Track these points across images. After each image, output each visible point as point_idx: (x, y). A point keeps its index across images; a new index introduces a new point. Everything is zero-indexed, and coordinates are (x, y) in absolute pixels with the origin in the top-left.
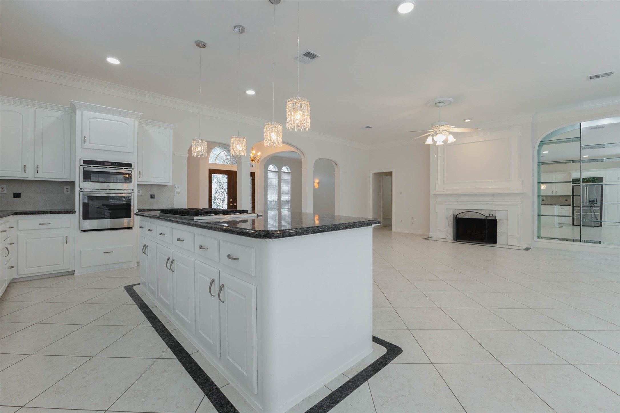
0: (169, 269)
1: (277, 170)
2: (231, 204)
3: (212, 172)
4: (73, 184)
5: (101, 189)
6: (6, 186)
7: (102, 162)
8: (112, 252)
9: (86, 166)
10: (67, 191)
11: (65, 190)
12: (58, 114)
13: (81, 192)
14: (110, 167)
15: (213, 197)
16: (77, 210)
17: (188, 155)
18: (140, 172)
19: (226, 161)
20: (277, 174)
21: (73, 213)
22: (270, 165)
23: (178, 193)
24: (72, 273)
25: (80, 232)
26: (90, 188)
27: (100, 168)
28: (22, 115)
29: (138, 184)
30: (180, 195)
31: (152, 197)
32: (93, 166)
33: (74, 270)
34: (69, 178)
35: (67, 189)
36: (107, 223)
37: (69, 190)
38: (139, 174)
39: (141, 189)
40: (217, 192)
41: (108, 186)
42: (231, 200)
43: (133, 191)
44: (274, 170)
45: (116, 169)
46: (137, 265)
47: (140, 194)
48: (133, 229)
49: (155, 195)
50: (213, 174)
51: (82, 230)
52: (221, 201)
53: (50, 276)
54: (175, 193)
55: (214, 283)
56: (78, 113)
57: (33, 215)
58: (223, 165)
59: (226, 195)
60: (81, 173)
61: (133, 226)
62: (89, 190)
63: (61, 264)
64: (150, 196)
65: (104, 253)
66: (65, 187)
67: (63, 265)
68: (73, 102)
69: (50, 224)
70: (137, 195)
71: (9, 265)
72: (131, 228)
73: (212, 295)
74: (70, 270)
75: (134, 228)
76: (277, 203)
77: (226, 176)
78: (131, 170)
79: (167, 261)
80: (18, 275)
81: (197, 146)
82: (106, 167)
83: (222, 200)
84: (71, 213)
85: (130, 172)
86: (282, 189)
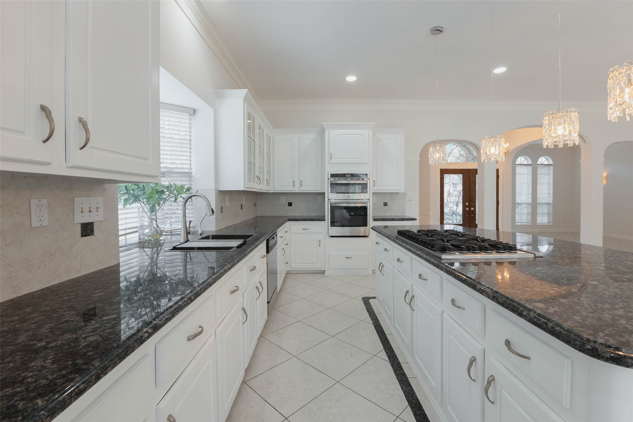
0: (408, 304)
1: (530, 162)
2: (467, 209)
3: (444, 172)
4: (324, 194)
5: (343, 200)
6: (284, 197)
7: (344, 175)
8: (352, 258)
9: (332, 179)
10: (320, 200)
11: (319, 199)
12: (313, 136)
13: (329, 203)
14: (350, 179)
15: (445, 201)
16: (326, 218)
17: (420, 158)
18: (374, 181)
19: (460, 158)
20: (530, 169)
21: (324, 221)
22: (519, 157)
23: (410, 200)
24: (323, 272)
25: (329, 238)
26: (336, 199)
27: (342, 180)
28: (292, 142)
29: (373, 193)
30: (411, 202)
31: (385, 204)
32: (338, 179)
33: (324, 270)
34: (321, 190)
35: (320, 198)
36: (347, 230)
37: (321, 199)
38: (373, 182)
39: (375, 197)
40: (449, 194)
41: (349, 196)
42: (467, 204)
43: (368, 201)
44: (526, 163)
45: (355, 180)
46: (373, 273)
47: (375, 201)
48: (369, 238)
49: (387, 203)
50: (444, 175)
51: (330, 236)
52: (455, 206)
53: (309, 272)
54: (407, 200)
55: (476, 363)
56: (326, 133)
57: (299, 221)
58: (456, 163)
59: (461, 198)
60: (329, 185)
61: (369, 235)
62: (335, 201)
63: (316, 263)
64: (383, 204)
65: (346, 258)
66: (319, 197)
67: (317, 264)
68: (323, 124)
69: (309, 229)
70: (372, 203)
71: (285, 261)
72: (367, 236)
73: (472, 379)
74: (322, 270)
75: (369, 236)
76: (530, 206)
77: (461, 176)
78: (367, 180)
79: (405, 294)
80: (291, 268)
81: (435, 153)
82: (347, 179)
83: (456, 203)
84: (322, 221)
85: (366, 182)
86: (539, 187)
